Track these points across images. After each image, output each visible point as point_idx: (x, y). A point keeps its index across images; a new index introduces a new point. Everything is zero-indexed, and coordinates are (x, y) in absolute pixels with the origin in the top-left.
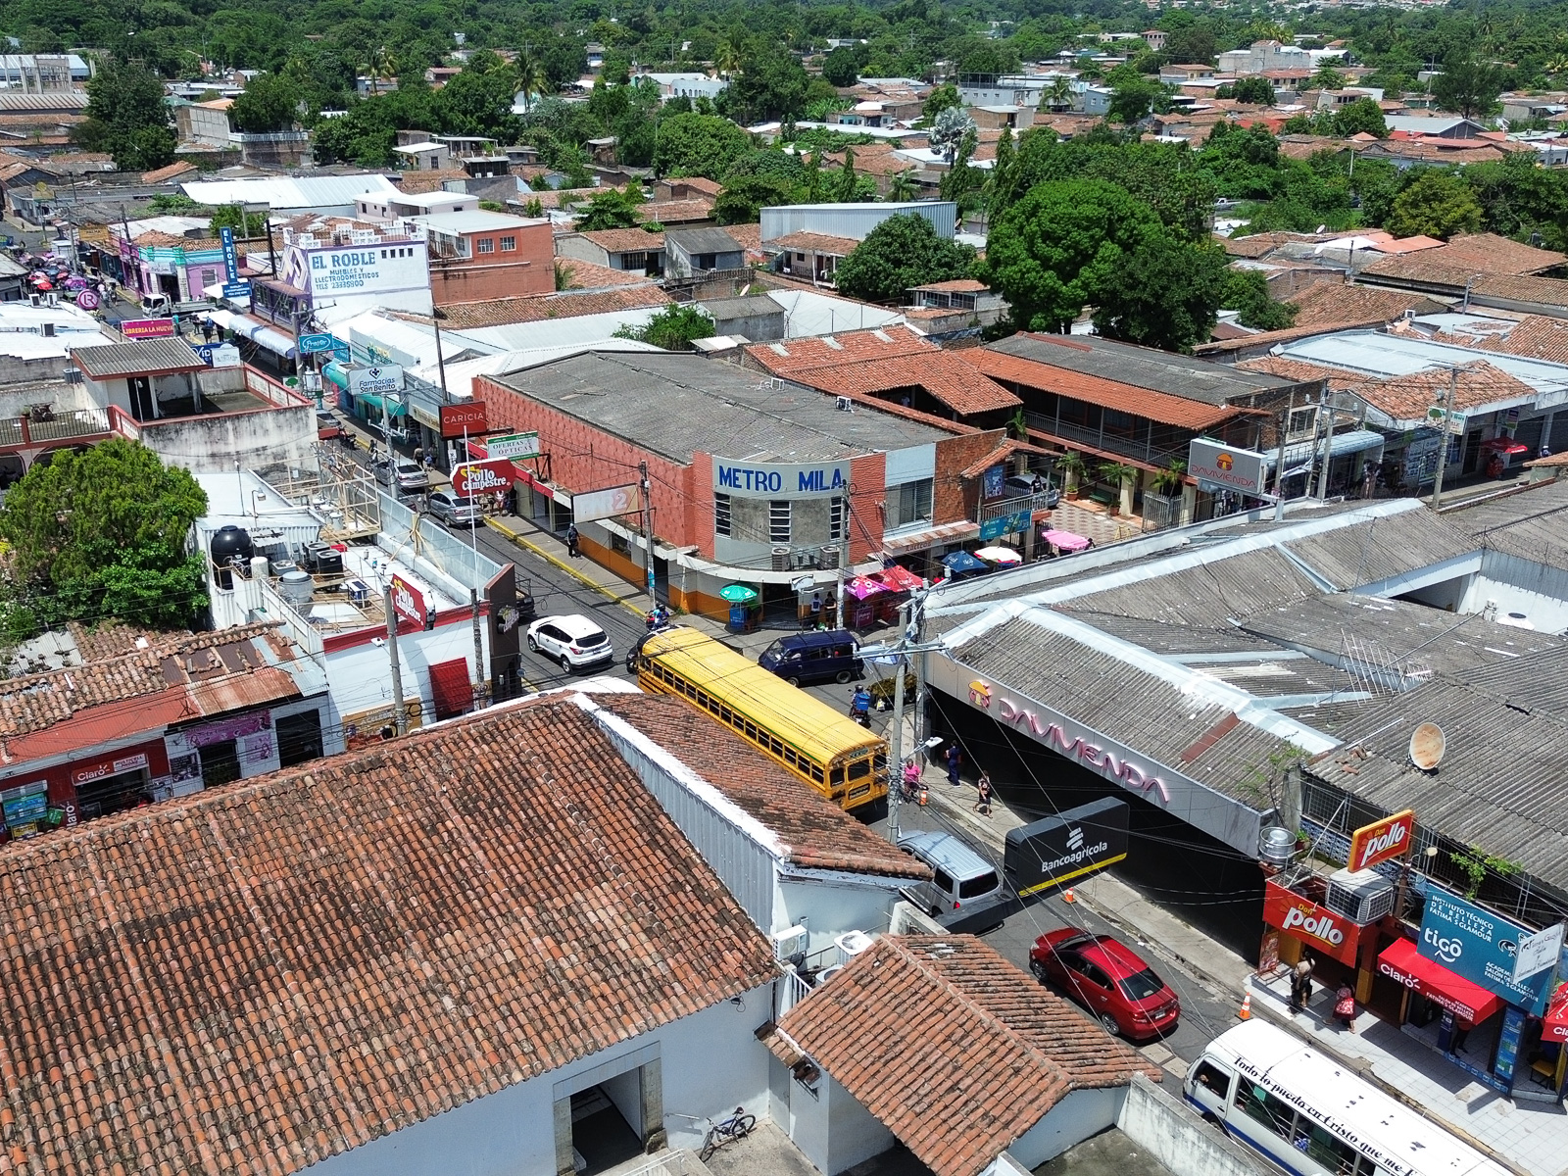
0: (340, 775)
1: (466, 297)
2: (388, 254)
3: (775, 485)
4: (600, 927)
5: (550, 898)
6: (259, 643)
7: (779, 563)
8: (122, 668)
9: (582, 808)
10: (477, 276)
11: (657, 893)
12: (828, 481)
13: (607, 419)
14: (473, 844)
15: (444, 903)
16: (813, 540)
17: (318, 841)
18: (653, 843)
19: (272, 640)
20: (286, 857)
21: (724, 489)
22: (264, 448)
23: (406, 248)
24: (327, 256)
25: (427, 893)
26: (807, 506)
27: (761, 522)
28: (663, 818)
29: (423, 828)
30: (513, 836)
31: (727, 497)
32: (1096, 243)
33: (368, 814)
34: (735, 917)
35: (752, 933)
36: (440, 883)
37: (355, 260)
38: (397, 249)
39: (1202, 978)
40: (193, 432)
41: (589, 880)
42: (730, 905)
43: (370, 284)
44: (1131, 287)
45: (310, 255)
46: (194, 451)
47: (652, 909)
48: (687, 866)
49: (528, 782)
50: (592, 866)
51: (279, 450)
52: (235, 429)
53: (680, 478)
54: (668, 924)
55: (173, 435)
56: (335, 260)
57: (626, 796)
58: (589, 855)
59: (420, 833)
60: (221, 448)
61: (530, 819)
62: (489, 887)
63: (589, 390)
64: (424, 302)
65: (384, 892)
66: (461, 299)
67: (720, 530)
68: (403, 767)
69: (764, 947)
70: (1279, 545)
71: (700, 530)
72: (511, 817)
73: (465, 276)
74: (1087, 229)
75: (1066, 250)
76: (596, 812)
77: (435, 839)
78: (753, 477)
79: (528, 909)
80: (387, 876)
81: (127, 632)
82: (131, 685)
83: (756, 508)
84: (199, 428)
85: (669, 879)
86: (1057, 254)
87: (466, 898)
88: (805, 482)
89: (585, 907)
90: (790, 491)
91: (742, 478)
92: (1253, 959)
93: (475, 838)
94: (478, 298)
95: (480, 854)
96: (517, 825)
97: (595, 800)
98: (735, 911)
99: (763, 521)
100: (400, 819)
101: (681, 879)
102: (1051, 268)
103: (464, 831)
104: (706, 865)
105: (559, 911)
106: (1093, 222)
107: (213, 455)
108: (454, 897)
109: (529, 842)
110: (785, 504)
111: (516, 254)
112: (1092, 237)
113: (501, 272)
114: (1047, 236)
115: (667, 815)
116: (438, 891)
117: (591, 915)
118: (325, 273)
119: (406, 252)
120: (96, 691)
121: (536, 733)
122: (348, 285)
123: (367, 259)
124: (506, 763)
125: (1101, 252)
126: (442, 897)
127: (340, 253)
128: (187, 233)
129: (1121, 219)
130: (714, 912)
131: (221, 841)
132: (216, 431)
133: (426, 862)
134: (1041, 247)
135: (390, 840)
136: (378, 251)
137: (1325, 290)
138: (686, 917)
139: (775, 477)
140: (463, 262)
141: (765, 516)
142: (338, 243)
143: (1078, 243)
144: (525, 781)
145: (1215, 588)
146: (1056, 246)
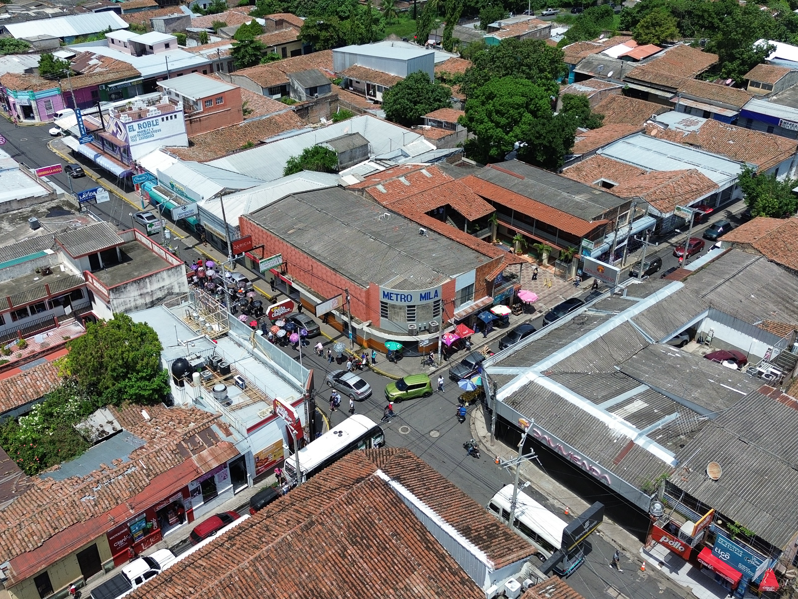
0: (300, 533)
1: (201, 131)
2: (165, 119)
3: (409, 299)
4: (420, 595)
5: (397, 583)
6: (214, 428)
7: (411, 333)
8: (162, 452)
9: (396, 534)
10: (206, 119)
11: (436, 574)
12: (432, 295)
13: (315, 248)
14: (361, 561)
15: (359, 592)
16: (426, 319)
17: (302, 569)
18: (428, 548)
19: (220, 426)
20: (293, 580)
21: (385, 300)
22: (163, 287)
23: (173, 115)
24: (135, 125)
25: (351, 588)
26: (424, 307)
27: (403, 314)
28: (428, 533)
29: (340, 555)
30: (375, 553)
31: (387, 304)
32: (521, 115)
33: (317, 551)
34: (467, 580)
35: (475, 587)
36: (355, 584)
37: (149, 124)
38: (169, 116)
39: (623, 549)
40: (132, 287)
41: (409, 571)
42: (464, 575)
43: (157, 135)
44: (537, 138)
45: (127, 126)
46: (132, 295)
47: (436, 582)
48: (442, 557)
49: (372, 524)
50: (408, 564)
51: (170, 286)
52: (150, 281)
53: (364, 294)
54: (444, 589)
55: (123, 290)
56: (139, 126)
57: (412, 525)
58: (406, 558)
59: (339, 558)
60: (145, 291)
61: (378, 543)
62: (373, 581)
63: (300, 226)
64: (183, 141)
65: (336, 592)
66: (199, 132)
67: (382, 316)
68: (322, 524)
69: (482, 594)
70: (630, 320)
71: (373, 315)
72: (371, 543)
73: (200, 120)
74: (517, 109)
75: (507, 119)
76: (402, 535)
77: (346, 560)
78: (399, 296)
79: (391, 591)
80: (334, 583)
81: (135, 408)
82: (169, 462)
83: (400, 309)
84: (134, 284)
85: (439, 566)
86: (503, 121)
87: (366, 588)
88: (422, 297)
89: (411, 585)
90: (416, 301)
91: (394, 297)
92: (643, 540)
93: (361, 557)
94: (207, 130)
95: (365, 565)
96: (375, 547)
97: (400, 529)
98: (467, 578)
99: (404, 314)
100: (330, 552)
101: (443, 565)
102: (500, 127)
103: (356, 554)
104: (450, 555)
105: (402, 589)
106: (520, 106)
107: (141, 295)
108: (362, 589)
109: (381, 555)
110: (414, 306)
111: (224, 105)
112: (519, 113)
113: (217, 115)
114: (498, 112)
115: (429, 532)
116: (356, 588)
117: (414, 589)
118: (135, 133)
119: (173, 117)
120: (156, 468)
121: (367, 495)
122: (147, 137)
123: (155, 123)
124: (361, 514)
125: (523, 118)
126: (357, 590)
127: (141, 122)
128: (26, 71)
129: (532, 100)
130: (459, 580)
131: (267, 577)
132: (141, 284)
133: (346, 573)
134: (495, 117)
135: (329, 564)
136: (160, 118)
137: (614, 99)
138: (450, 584)
139: (409, 297)
140: (199, 113)
141: (405, 312)
142: (140, 117)
143: (512, 116)
144: (371, 523)
145: (607, 350)
146: (502, 116)
